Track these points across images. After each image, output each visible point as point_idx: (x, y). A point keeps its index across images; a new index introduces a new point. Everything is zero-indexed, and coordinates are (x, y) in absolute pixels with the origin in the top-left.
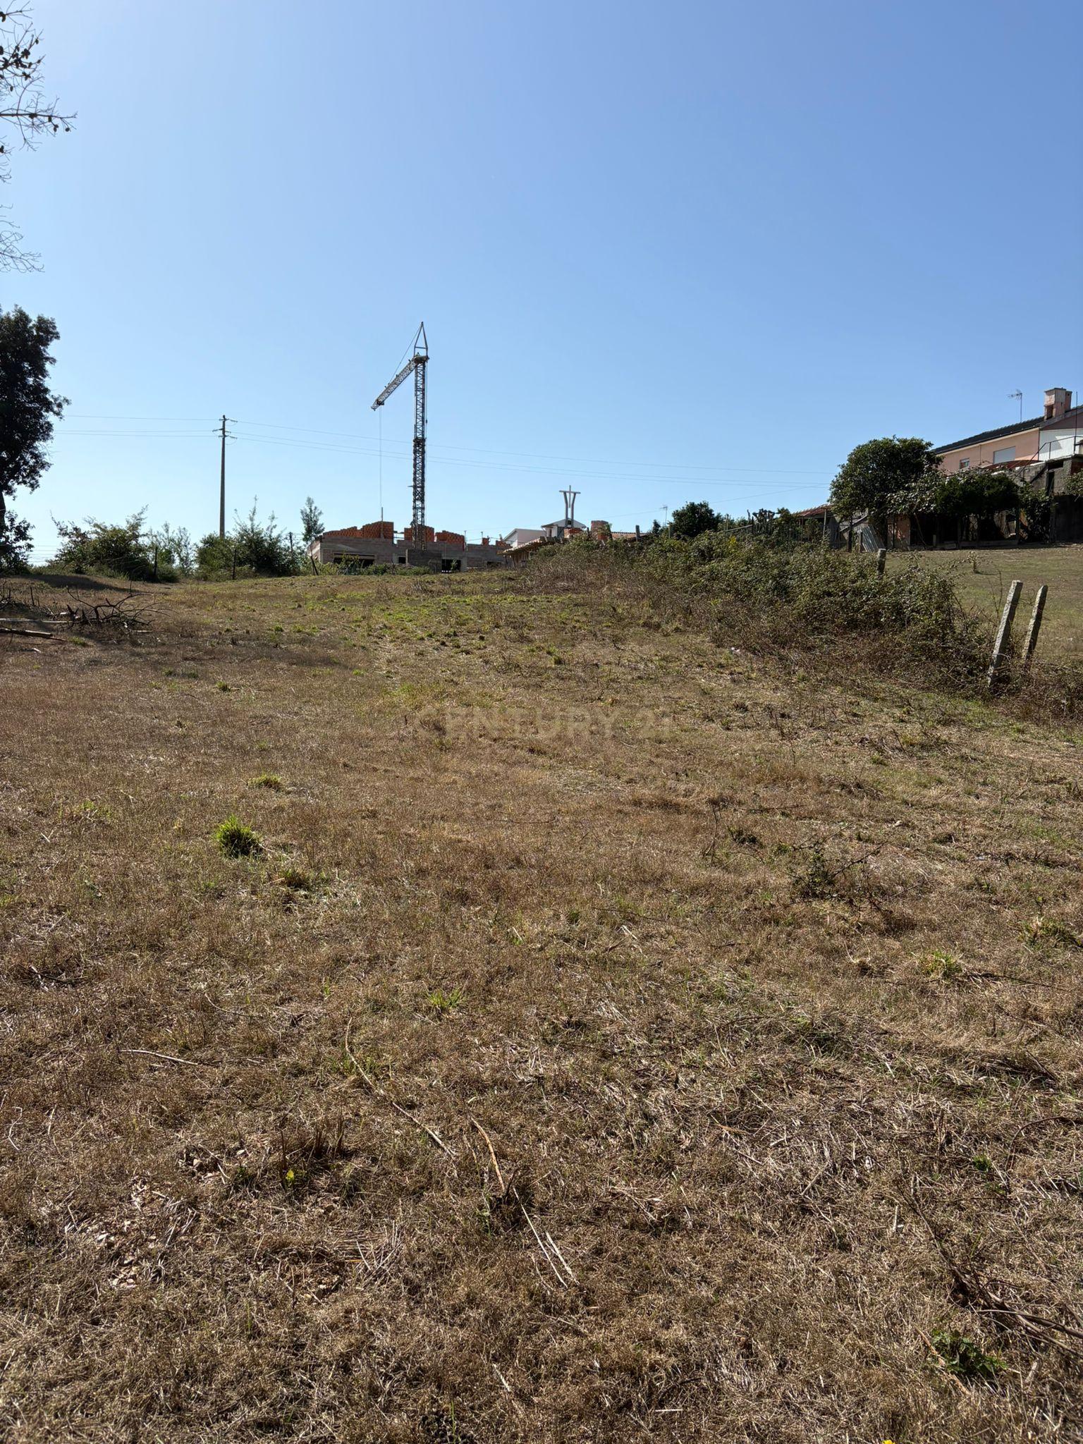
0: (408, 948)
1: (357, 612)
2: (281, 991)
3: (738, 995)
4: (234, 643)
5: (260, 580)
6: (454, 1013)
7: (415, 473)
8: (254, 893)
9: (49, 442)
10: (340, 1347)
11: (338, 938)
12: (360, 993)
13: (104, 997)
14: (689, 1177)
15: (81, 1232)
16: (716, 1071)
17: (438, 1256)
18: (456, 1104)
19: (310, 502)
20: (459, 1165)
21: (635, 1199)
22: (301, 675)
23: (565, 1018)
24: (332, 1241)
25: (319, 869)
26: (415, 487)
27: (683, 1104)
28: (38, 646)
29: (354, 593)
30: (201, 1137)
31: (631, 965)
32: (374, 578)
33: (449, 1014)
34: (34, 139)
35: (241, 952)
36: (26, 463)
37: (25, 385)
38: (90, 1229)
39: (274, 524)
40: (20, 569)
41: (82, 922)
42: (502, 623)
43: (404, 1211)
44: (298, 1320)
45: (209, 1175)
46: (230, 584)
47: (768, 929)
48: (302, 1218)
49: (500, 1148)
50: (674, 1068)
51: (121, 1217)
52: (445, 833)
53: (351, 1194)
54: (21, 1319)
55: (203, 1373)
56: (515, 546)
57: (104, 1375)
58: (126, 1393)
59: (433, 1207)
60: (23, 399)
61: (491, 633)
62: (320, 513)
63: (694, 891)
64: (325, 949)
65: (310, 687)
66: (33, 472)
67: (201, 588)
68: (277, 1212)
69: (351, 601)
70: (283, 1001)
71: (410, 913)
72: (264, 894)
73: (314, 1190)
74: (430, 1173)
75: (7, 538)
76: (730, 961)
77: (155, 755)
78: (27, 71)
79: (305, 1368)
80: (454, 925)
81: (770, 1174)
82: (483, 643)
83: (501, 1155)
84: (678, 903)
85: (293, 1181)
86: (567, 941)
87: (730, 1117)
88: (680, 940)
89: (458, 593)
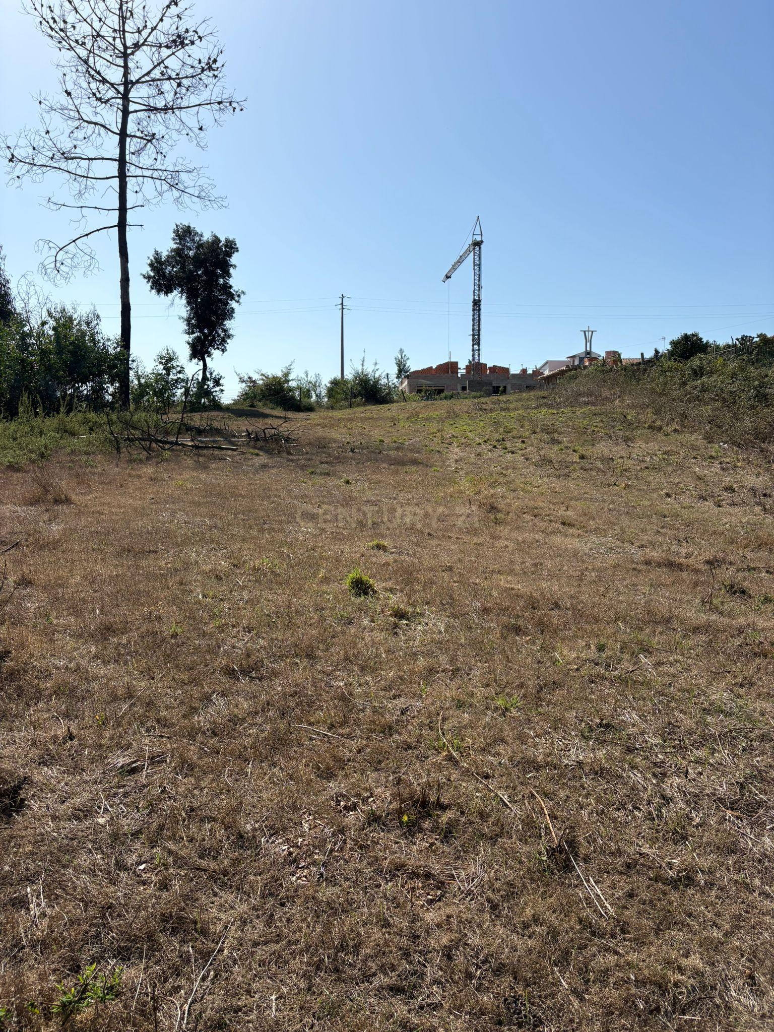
0: (479, 664)
1: (433, 427)
2: (394, 689)
3: (736, 710)
4: (352, 451)
5: (368, 408)
6: (514, 712)
7: (473, 325)
8: (373, 621)
9: (233, 321)
10: (445, 941)
11: (428, 654)
12: (448, 695)
13: (279, 689)
14: (700, 847)
15: (272, 843)
16: (717, 767)
17: (510, 885)
18: (519, 778)
19: (401, 351)
20: (523, 821)
21: (658, 859)
22: (397, 472)
23: (598, 721)
24: (436, 868)
25: (414, 606)
26: (474, 335)
27: (693, 790)
28: (229, 456)
29: (431, 414)
30: (345, 787)
31: (647, 684)
32: (445, 402)
33: (511, 713)
34: (221, 118)
35: (366, 661)
36: (219, 335)
37: (218, 284)
38: (277, 841)
39: (377, 368)
40: (217, 406)
41: (264, 638)
42: (538, 430)
43: (484, 850)
44: (414, 919)
45: (351, 813)
46: (349, 411)
47: (758, 661)
48: (415, 848)
49: (552, 811)
50: (685, 763)
51: (296, 836)
52: (502, 583)
53: (447, 834)
54: (237, 898)
55: (353, 947)
56: (547, 373)
57: (289, 941)
58: (303, 955)
59: (506, 850)
60: (217, 293)
62: (408, 359)
63: (696, 630)
64: (421, 662)
65: (404, 480)
66: (224, 341)
67: (330, 414)
68: (397, 843)
69: (429, 419)
70: (395, 697)
71: (479, 639)
72: (379, 622)
73: (421, 830)
74: (502, 825)
75: (208, 386)
76: (727, 684)
77: (305, 527)
78: (216, 73)
79: (421, 952)
80: (511, 649)
81: (767, 850)
82: (524, 446)
83: (553, 817)
84: (683, 639)
85: (407, 823)
86: (597, 664)
87: (732, 803)
88: (686, 666)
89: (505, 410)
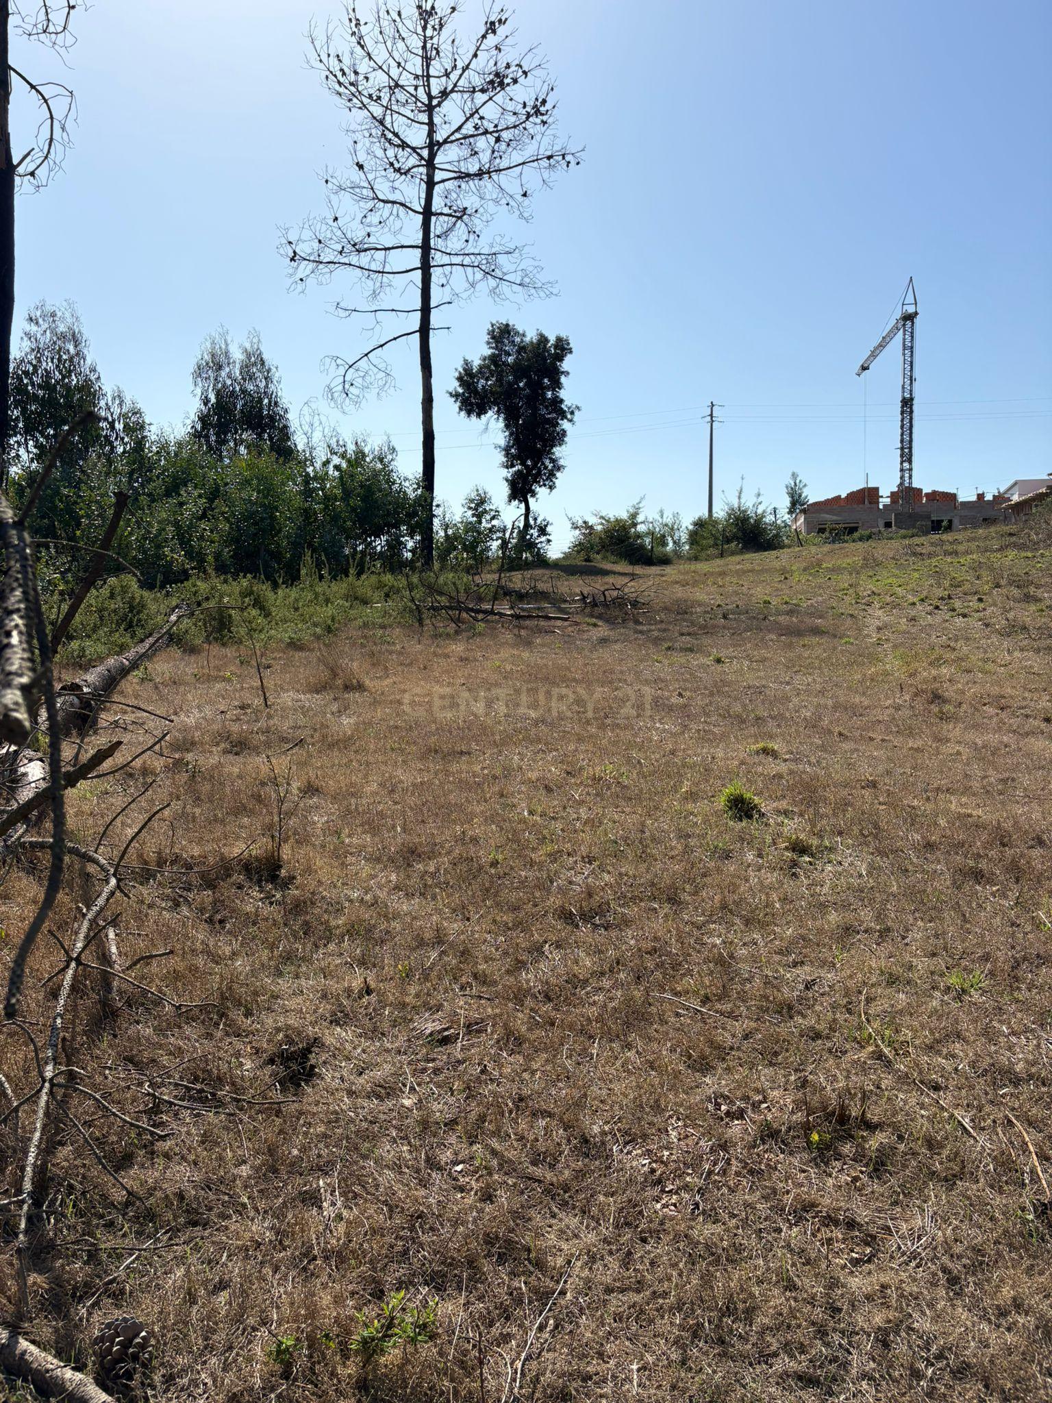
0: (920, 923)
1: (844, 580)
2: (795, 953)
4: (725, 617)
5: (747, 556)
6: (976, 996)
7: (902, 435)
8: (760, 856)
9: (563, 446)
10: (878, 1320)
11: (846, 906)
12: (873, 964)
13: (632, 942)
15: (627, 1154)
17: (978, 1251)
18: (987, 1094)
19: (794, 476)
20: (992, 1158)
22: (790, 646)
24: (863, 1214)
25: (821, 837)
26: (902, 449)
28: (558, 627)
29: (839, 562)
30: (727, 1085)
32: (860, 545)
33: (971, 996)
34: (551, 179)
35: (752, 912)
36: (546, 468)
37: (544, 398)
38: (635, 1152)
39: (759, 500)
40: (541, 561)
41: (609, 872)
42: (1003, 582)
43: (936, 1196)
44: (832, 1283)
45: (736, 1122)
46: (719, 562)
48: (830, 1181)
49: (1041, 1149)
51: (660, 1147)
52: (953, 807)
53: (878, 1167)
54: (582, 1223)
55: (743, 1313)
56: (1016, 498)
57: (654, 1293)
58: (674, 1314)
59: (969, 1198)
60: (543, 411)
61: (990, 593)
62: (805, 485)
64: (833, 916)
65: (800, 657)
66: (552, 475)
67: (693, 567)
68: (804, 1171)
69: (836, 570)
70: (795, 964)
71: (919, 887)
72: (770, 857)
73: (839, 1156)
74: (962, 1161)
75: (531, 535)
77: (662, 723)
78: (545, 118)
79: (842, 1332)
80: (969, 903)
82: (982, 605)
83: (1043, 1157)
85: (818, 1144)
89: (951, 554)
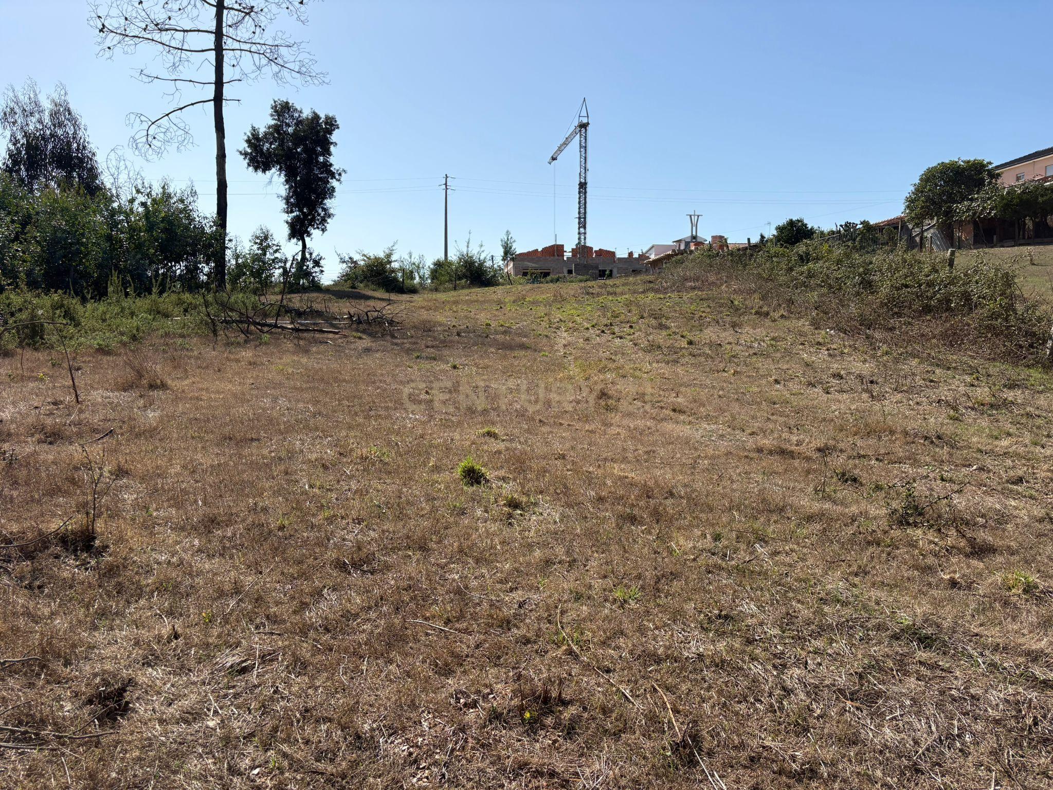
0: (596, 555)
1: (541, 310)
2: (511, 582)
3: (852, 599)
4: (458, 334)
5: (473, 290)
6: (633, 604)
7: (579, 208)
9: (333, 199)
11: (545, 545)
12: (566, 587)
13: (393, 583)
14: (822, 738)
15: (391, 743)
16: (836, 657)
17: (636, 781)
19: (507, 233)
20: (646, 716)
21: (781, 752)
22: (505, 357)
23: (716, 612)
24: (560, 765)
25: (528, 496)
26: (579, 218)
27: (813, 681)
28: (331, 339)
29: (538, 297)
30: (464, 684)
31: (764, 574)
32: (551, 285)
33: (629, 605)
35: (481, 553)
36: (319, 215)
37: (317, 162)
38: (396, 742)
39: (482, 249)
40: (316, 287)
41: (374, 530)
42: (645, 315)
43: (608, 746)
45: (471, 710)
46: (453, 293)
47: (871, 549)
48: (538, 745)
49: (674, 705)
50: (804, 654)
51: (416, 735)
52: (616, 471)
53: (570, 731)
56: (653, 257)
59: (629, 745)
60: (317, 172)
61: (637, 322)
62: (514, 241)
63: (810, 518)
64: (538, 553)
65: (512, 365)
66: (324, 221)
67: (434, 297)
68: (520, 740)
69: (536, 303)
70: (511, 590)
71: (595, 529)
72: (494, 512)
73: (543, 727)
74: (625, 720)
75: (308, 266)
76: (842, 573)
77: (413, 414)
80: (627, 539)
81: (887, 741)
82: (632, 331)
83: (676, 711)
84: (798, 528)
85: (530, 720)
86: (713, 554)
87: (852, 694)
88: (801, 556)
89: (611, 294)
